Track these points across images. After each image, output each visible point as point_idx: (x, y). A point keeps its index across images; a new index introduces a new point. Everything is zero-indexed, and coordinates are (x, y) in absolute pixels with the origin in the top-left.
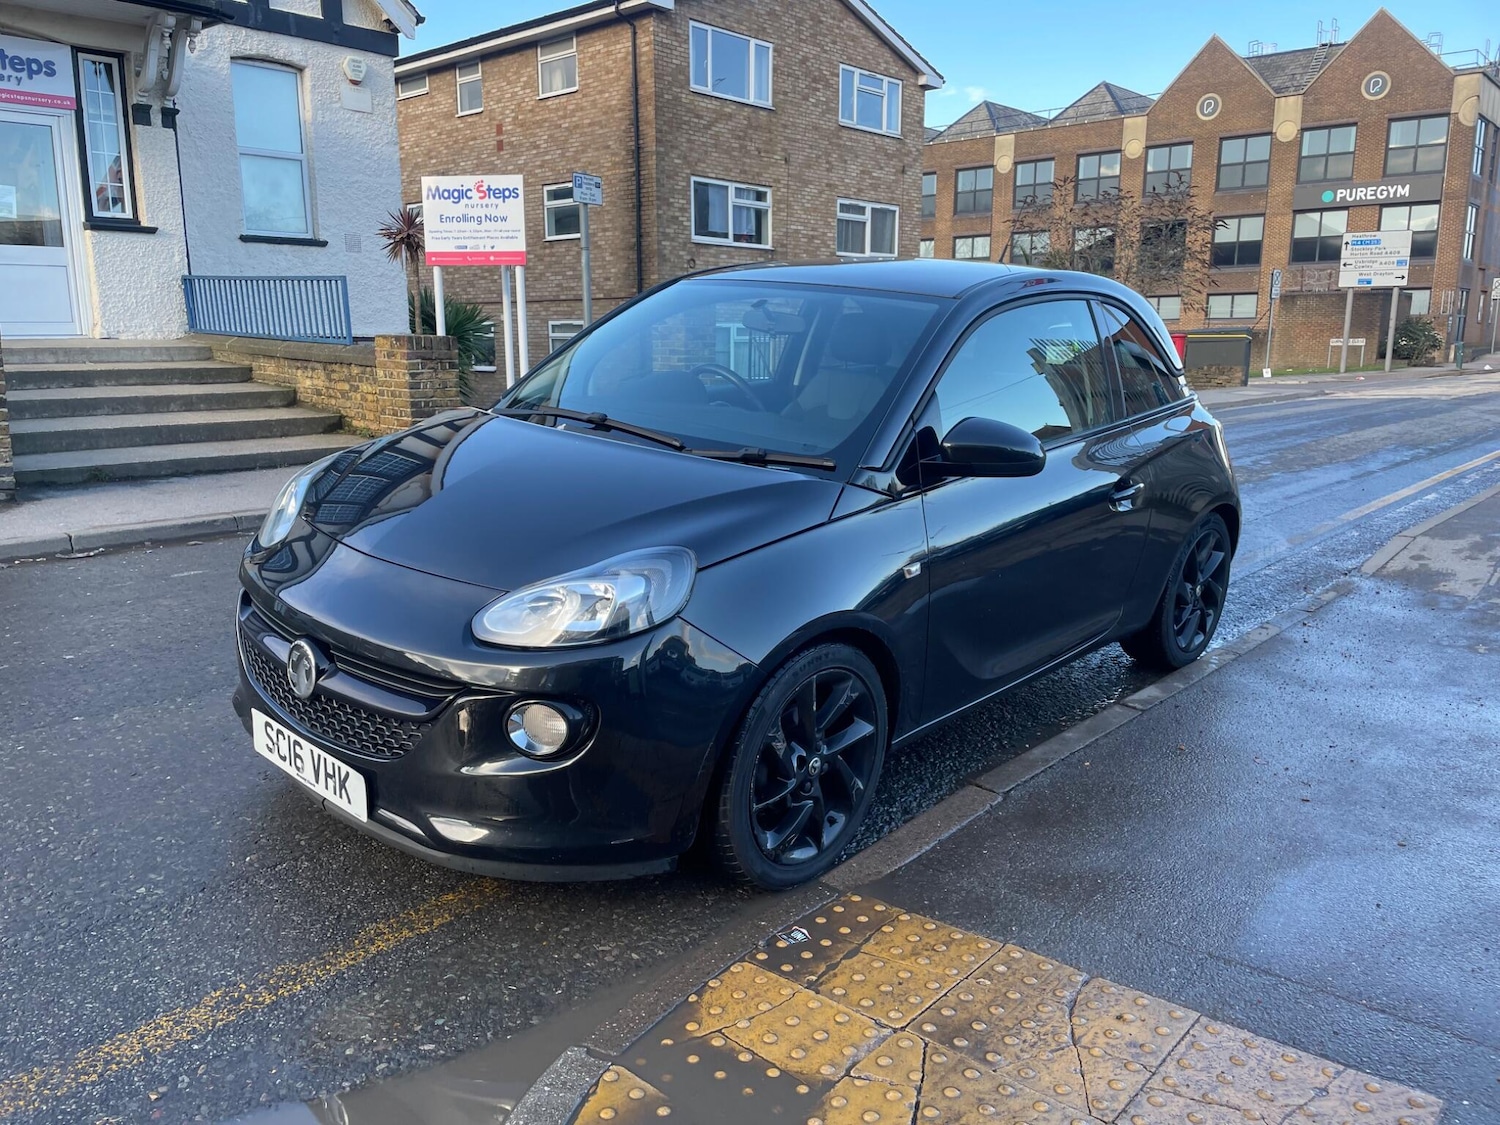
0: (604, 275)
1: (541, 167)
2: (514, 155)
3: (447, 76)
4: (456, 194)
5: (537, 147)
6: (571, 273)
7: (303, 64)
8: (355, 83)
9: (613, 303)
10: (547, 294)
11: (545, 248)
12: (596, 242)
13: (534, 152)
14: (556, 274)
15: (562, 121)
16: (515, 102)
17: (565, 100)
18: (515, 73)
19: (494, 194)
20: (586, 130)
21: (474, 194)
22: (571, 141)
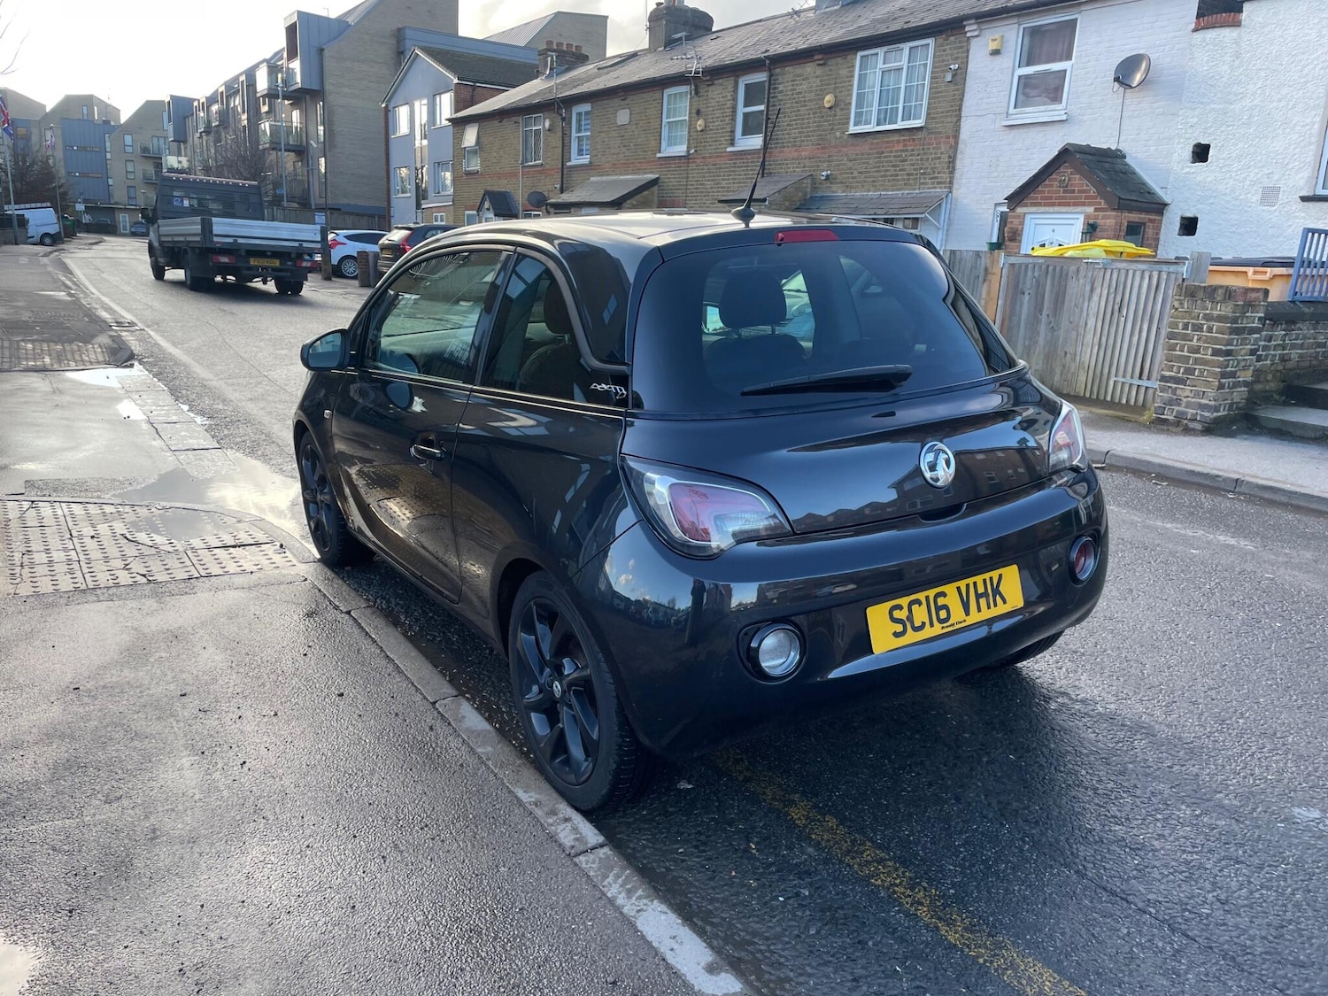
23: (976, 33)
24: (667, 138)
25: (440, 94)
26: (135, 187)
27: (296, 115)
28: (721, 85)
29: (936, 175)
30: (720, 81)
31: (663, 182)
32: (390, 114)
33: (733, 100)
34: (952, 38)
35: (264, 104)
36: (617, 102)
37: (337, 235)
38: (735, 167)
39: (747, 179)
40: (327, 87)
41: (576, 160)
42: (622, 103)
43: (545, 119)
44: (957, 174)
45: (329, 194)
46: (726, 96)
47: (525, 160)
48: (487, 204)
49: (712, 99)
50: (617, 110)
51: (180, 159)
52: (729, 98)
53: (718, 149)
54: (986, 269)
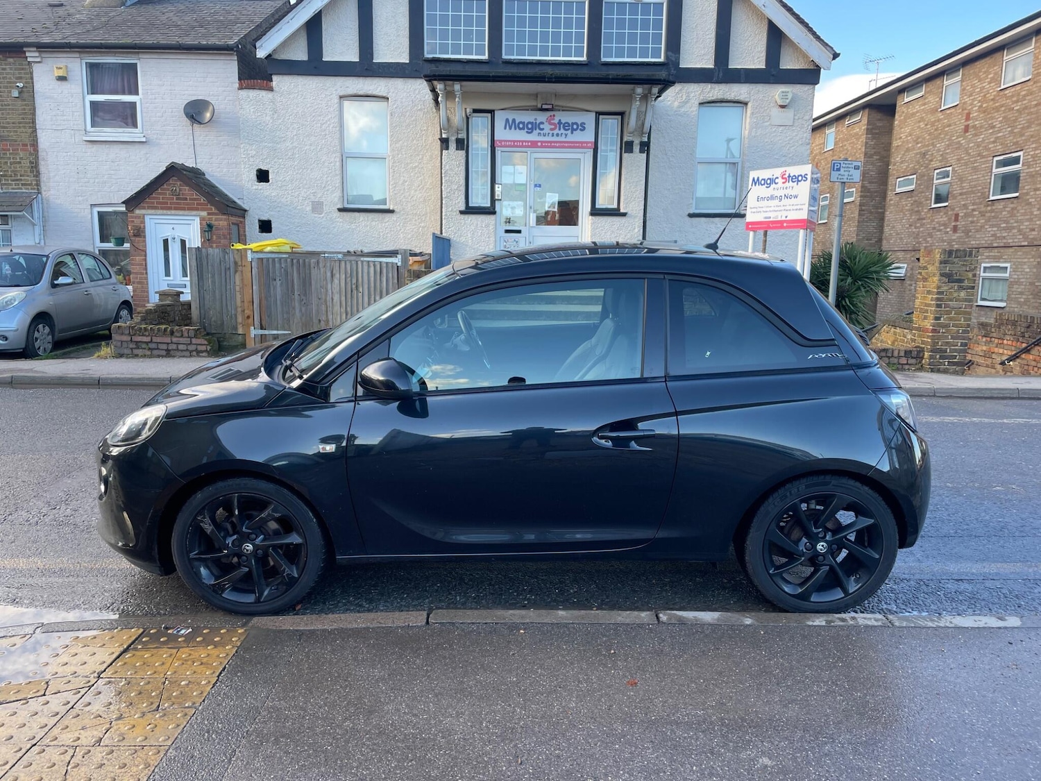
0: (1031, 227)
1: (994, 142)
2: (976, 135)
3: (938, 82)
4: (769, 182)
5: (994, 127)
6: (1004, 225)
7: (747, 100)
8: (783, 107)
9: (1035, 249)
10: (984, 242)
11: (988, 206)
12: (1028, 200)
13: (991, 131)
14: (992, 226)
15: (1015, 105)
16: (982, 95)
17: (1019, 88)
18: (985, 72)
19: (792, 179)
20: (1032, 110)
21: (780, 181)
22: (1019, 120)
23: (38, 60)
29: (19, 177)
34: (11, 60)
44: (43, 178)
54: (236, 263)
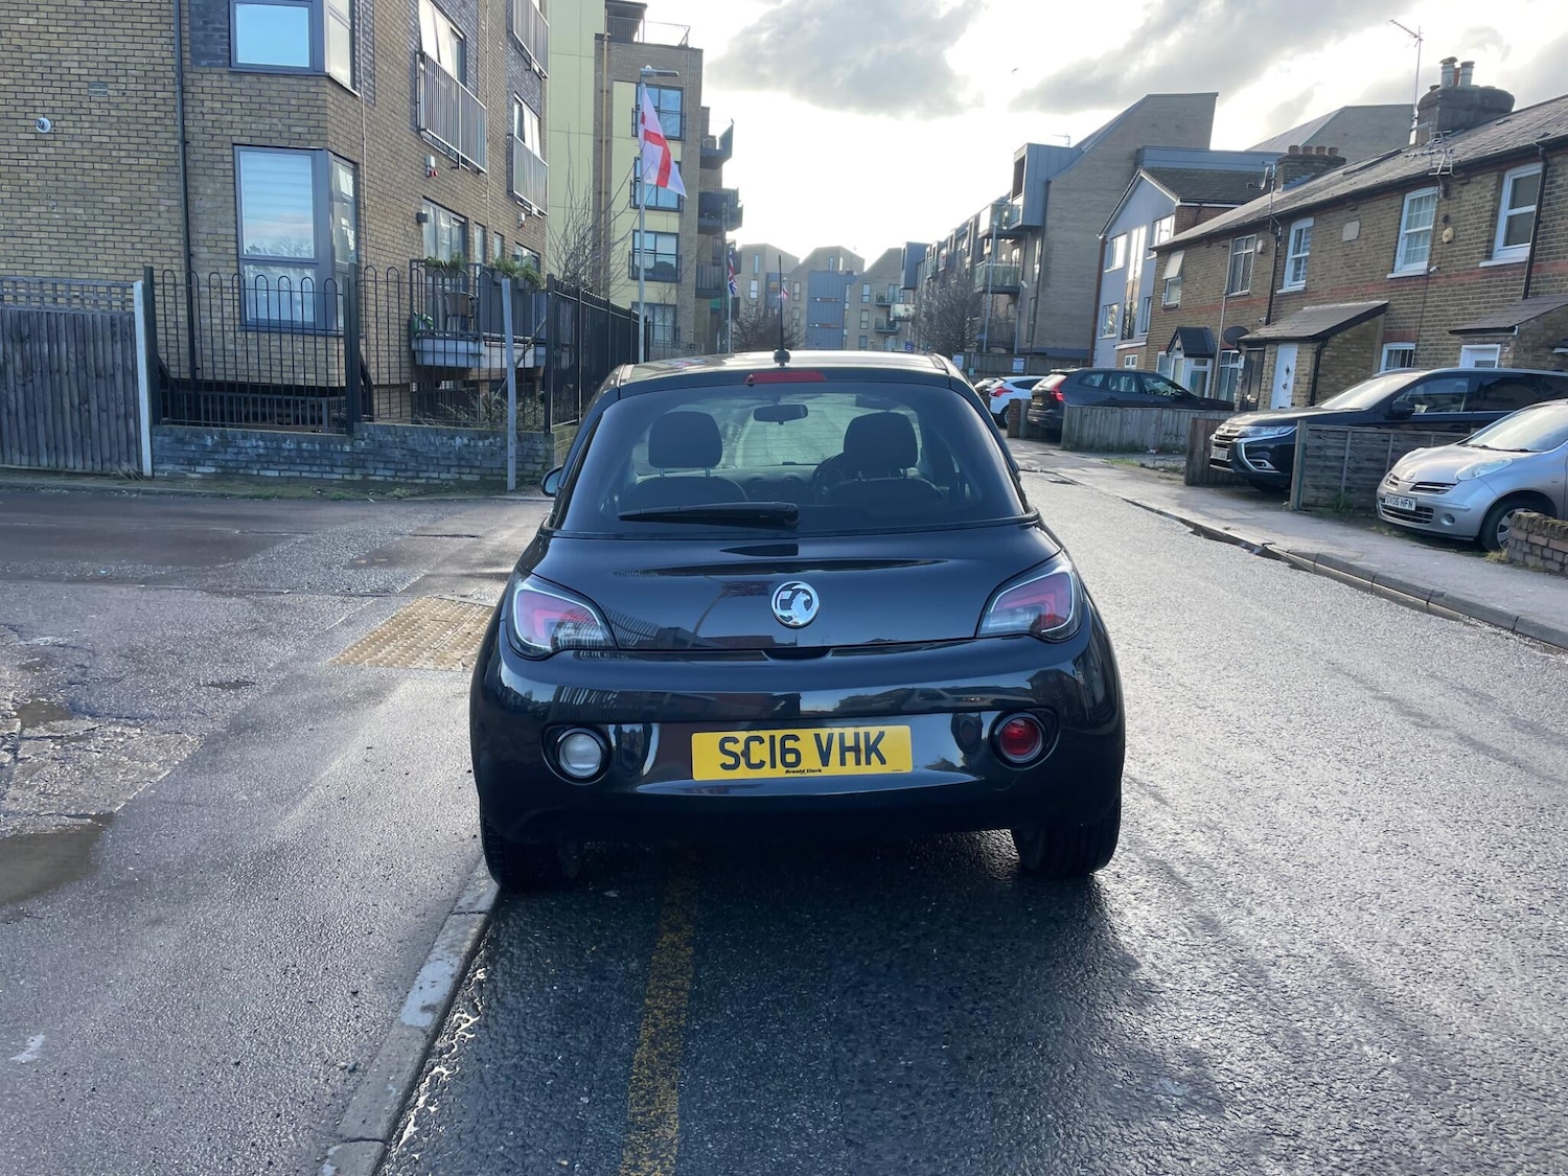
24: (1403, 253)
25: (1161, 219)
26: (865, 336)
27: (1016, 253)
28: (1479, 183)
30: (1479, 178)
31: (1394, 310)
32: (1107, 246)
33: (1494, 200)
35: (988, 245)
36: (1345, 213)
37: (1005, 381)
38: (1489, 287)
39: (1504, 301)
40: (1049, 222)
41: (1291, 286)
42: (1351, 214)
43: (1258, 240)
45: (1035, 339)
46: (1485, 196)
47: (1232, 289)
48: (1178, 344)
49: (1466, 201)
50: (1344, 223)
51: (908, 306)
52: (1489, 197)
53: (1468, 264)
